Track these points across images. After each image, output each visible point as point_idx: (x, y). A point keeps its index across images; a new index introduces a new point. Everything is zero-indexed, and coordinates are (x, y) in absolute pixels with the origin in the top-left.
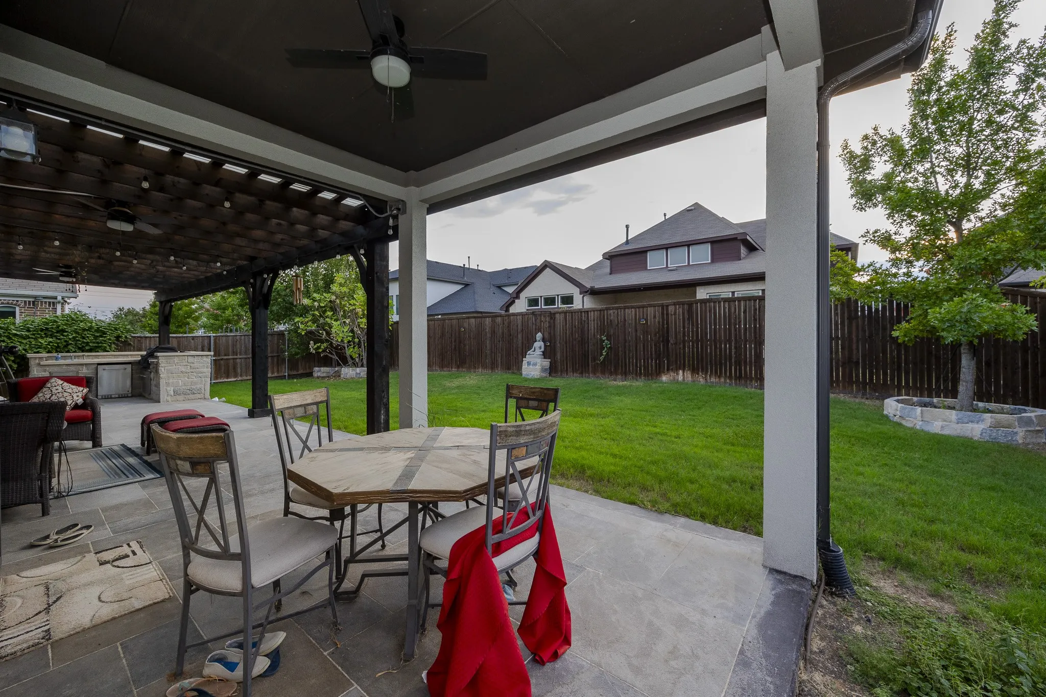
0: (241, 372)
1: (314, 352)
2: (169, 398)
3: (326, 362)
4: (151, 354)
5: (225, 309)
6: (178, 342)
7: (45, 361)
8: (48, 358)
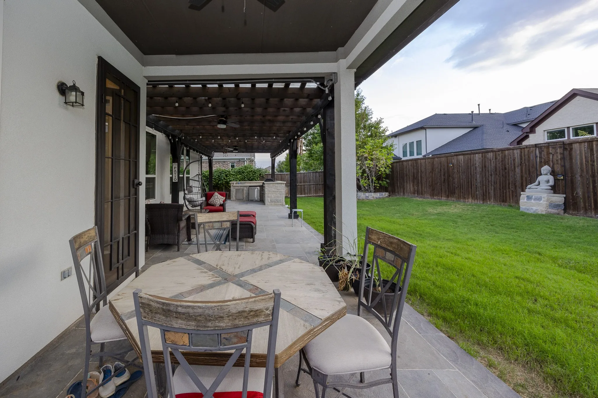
2: (268, 203)
6: (281, 177)
7: (235, 185)
8: (236, 183)
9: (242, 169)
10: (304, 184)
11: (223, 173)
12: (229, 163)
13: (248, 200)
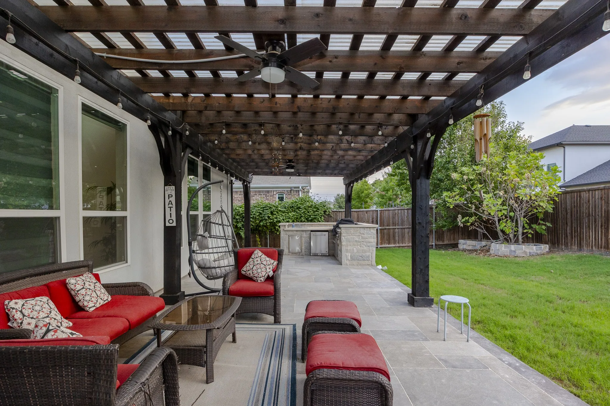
0: (399, 240)
1: (462, 225)
2: (348, 262)
3: (471, 235)
4: (337, 226)
5: (388, 191)
6: (358, 215)
7: (287, 228)
8: (289, 226)
9: (296, 202)
10: (394, 227)
11: (267, 209)
12: (275, 193)
13: (309, 253)
